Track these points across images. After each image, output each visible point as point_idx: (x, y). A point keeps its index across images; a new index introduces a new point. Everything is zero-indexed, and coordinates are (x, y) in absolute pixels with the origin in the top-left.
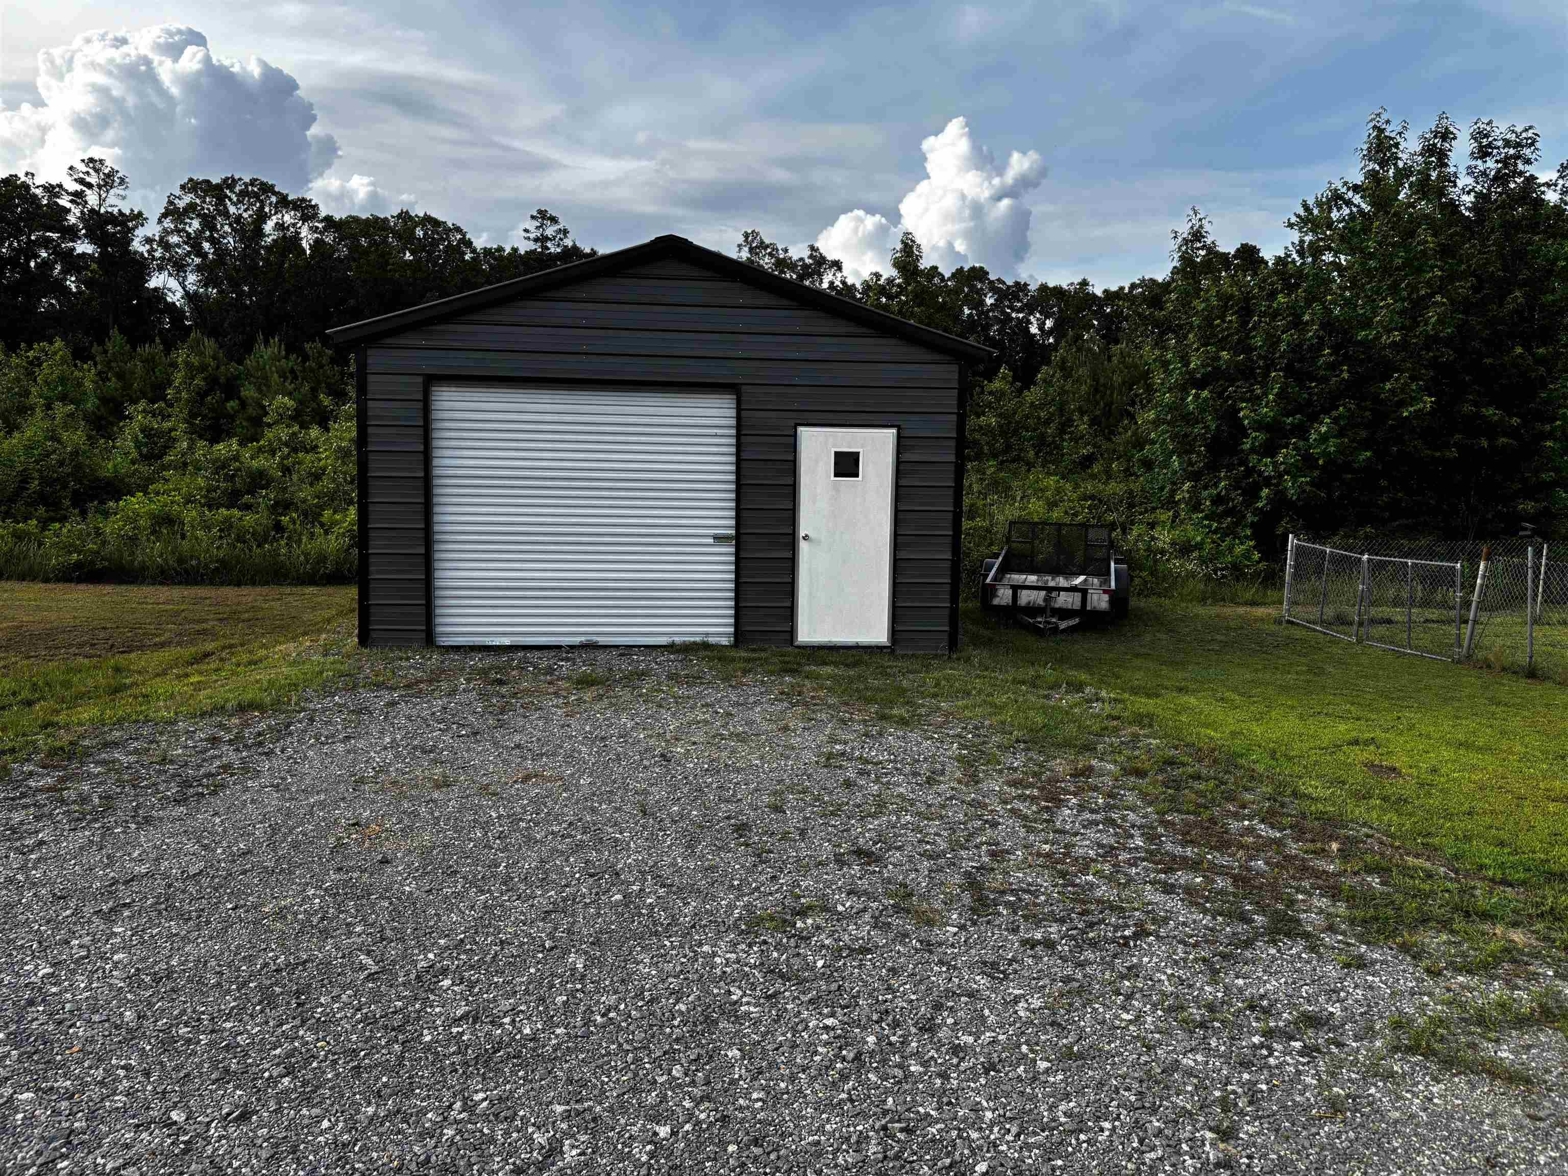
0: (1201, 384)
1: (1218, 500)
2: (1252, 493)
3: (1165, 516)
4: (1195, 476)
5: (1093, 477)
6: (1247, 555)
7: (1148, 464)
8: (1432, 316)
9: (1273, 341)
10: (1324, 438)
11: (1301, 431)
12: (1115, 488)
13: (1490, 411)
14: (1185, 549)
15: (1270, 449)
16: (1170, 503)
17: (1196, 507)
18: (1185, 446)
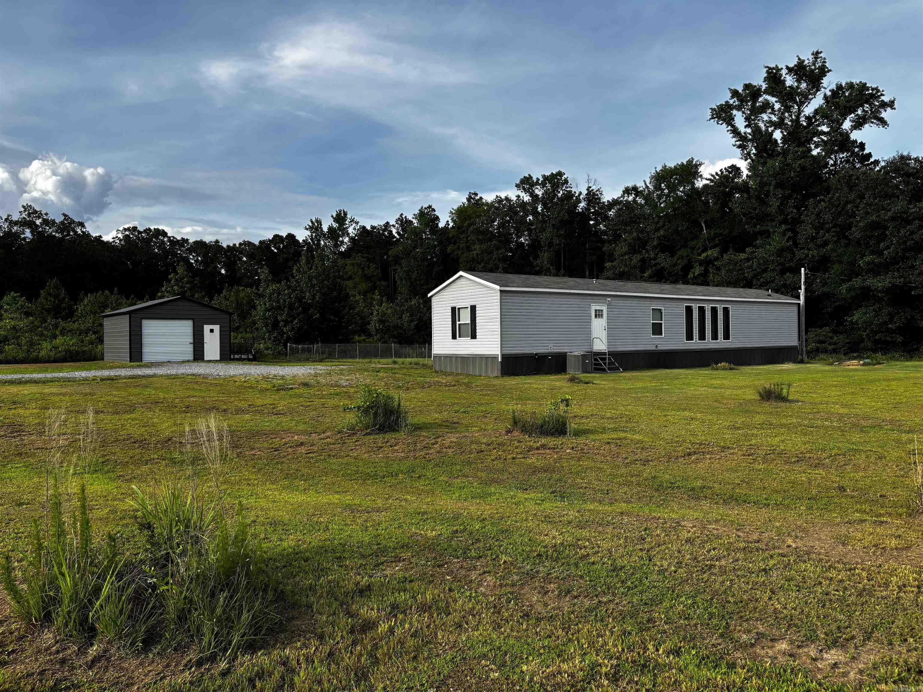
0: (269, 310)
1: (275, 337)
2: (282, 336)
3: (263, 341)
4: (270, 332)
5: (241, 333)
6: (282, 349)
7: (257, 329)
8: (317, 297)
9: (285, 301)
10: (297, 323)
11: (292, 322)
12: (249, 335)
13: (332, 317)
14: (267, 349)
15: (285, 326)
16: (264, 339)
17: (270, 339)
18: (266, 326)
